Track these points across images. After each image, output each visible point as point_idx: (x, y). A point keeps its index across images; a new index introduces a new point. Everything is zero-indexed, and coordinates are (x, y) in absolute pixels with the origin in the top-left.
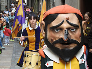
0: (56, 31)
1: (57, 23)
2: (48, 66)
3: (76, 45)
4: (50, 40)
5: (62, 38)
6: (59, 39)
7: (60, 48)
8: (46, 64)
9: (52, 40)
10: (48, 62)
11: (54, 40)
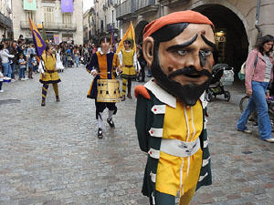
0: (180, 52)
1: (185, 39)
2: (155, 113)
3: (207, 78)
5: (191, 66)
6: (185, 67)
7: (182, 84)
8: (152, 110)
9: (170, 69)
10: (155, 107)
11: (174, 70)
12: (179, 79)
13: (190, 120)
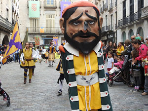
0: (75, 24)
1: (76, 16)
4: (69, 35)
5: (81, 31)
7: (79, 42)
8: (67, 59)
9: (71, 34)
10: (68, 56)
11: (74, 34)
12: (77, 39)
13: (88, 63)
